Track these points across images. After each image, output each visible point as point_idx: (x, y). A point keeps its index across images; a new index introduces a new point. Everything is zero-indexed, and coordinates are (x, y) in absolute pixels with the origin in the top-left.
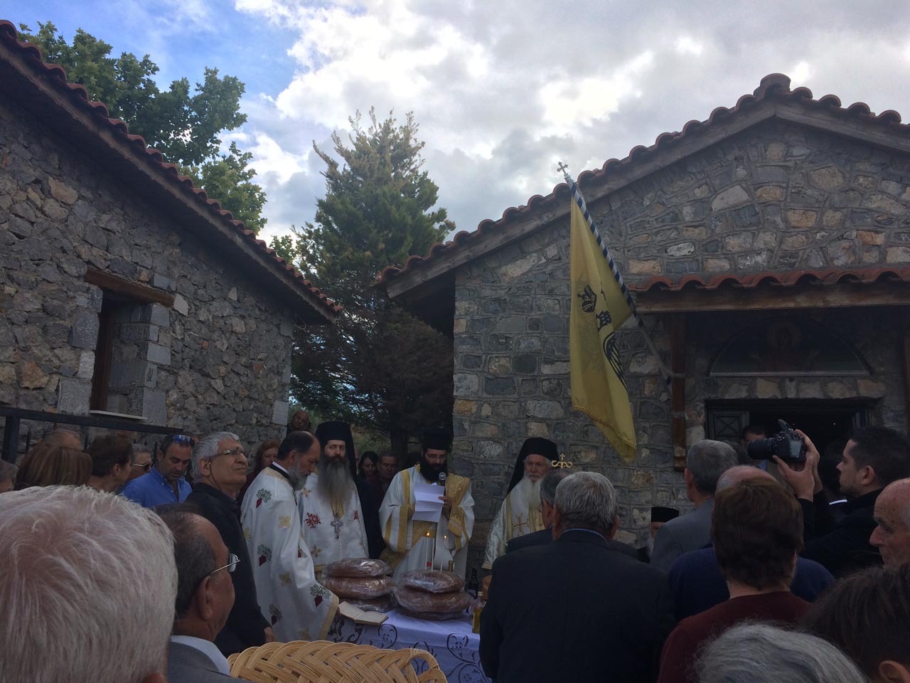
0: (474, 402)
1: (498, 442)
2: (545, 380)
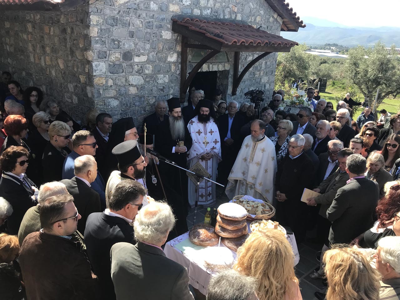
0: (104, 78)
1: (117, 99)
2: (136, 65)
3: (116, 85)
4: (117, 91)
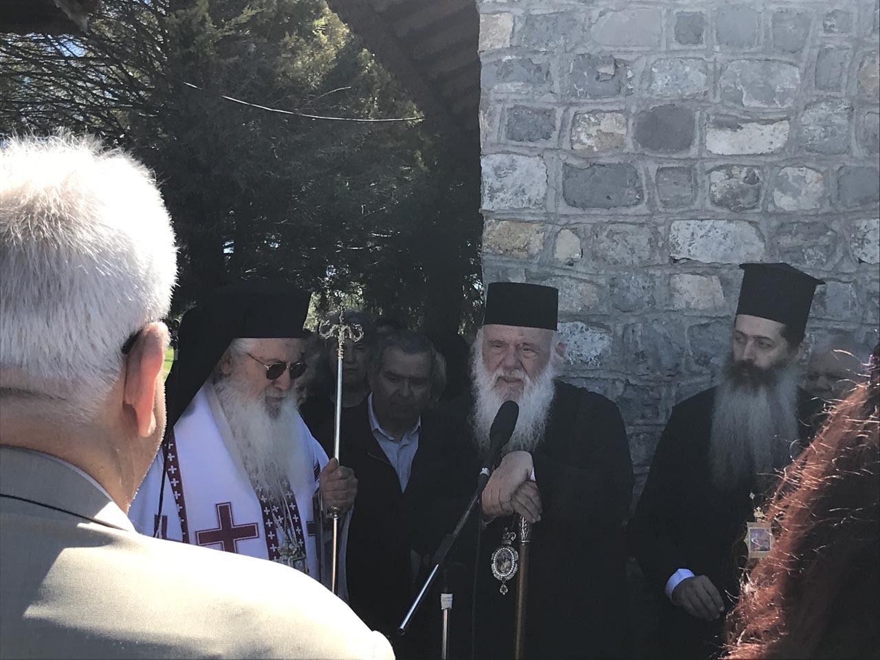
0: (536, 227)
1: (599, 325)
2: (719, 168)
3: (595, 257)
4: (599, 286)
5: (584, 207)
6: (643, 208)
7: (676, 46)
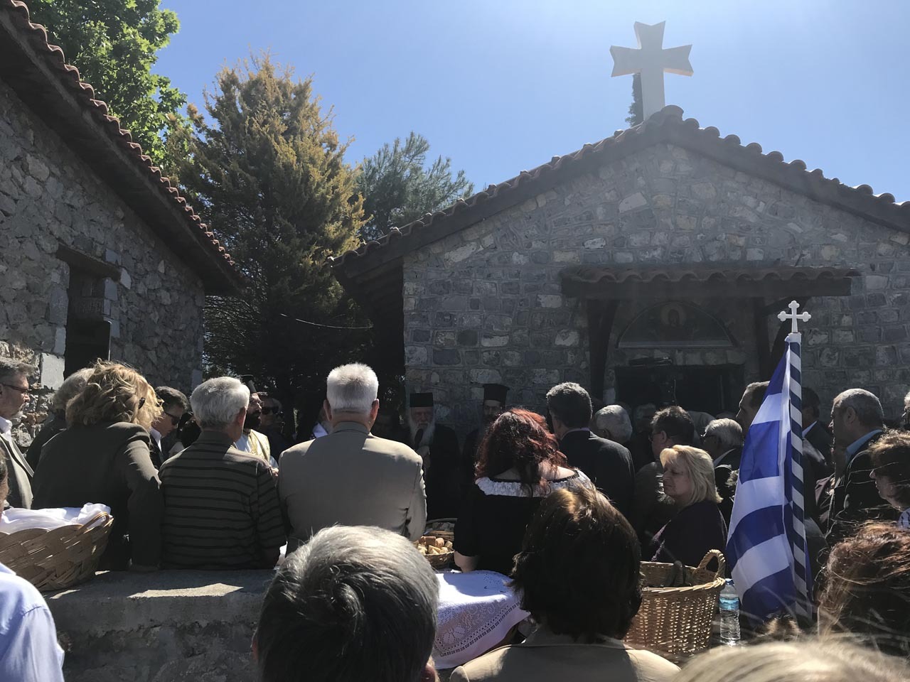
0: (423, 371)
1: (446, 405)
2: (486, 351)
3: (445, 382)
4: (446, 392)
5: (440, 364)
6: (461, 365)
7: (470, 310)
